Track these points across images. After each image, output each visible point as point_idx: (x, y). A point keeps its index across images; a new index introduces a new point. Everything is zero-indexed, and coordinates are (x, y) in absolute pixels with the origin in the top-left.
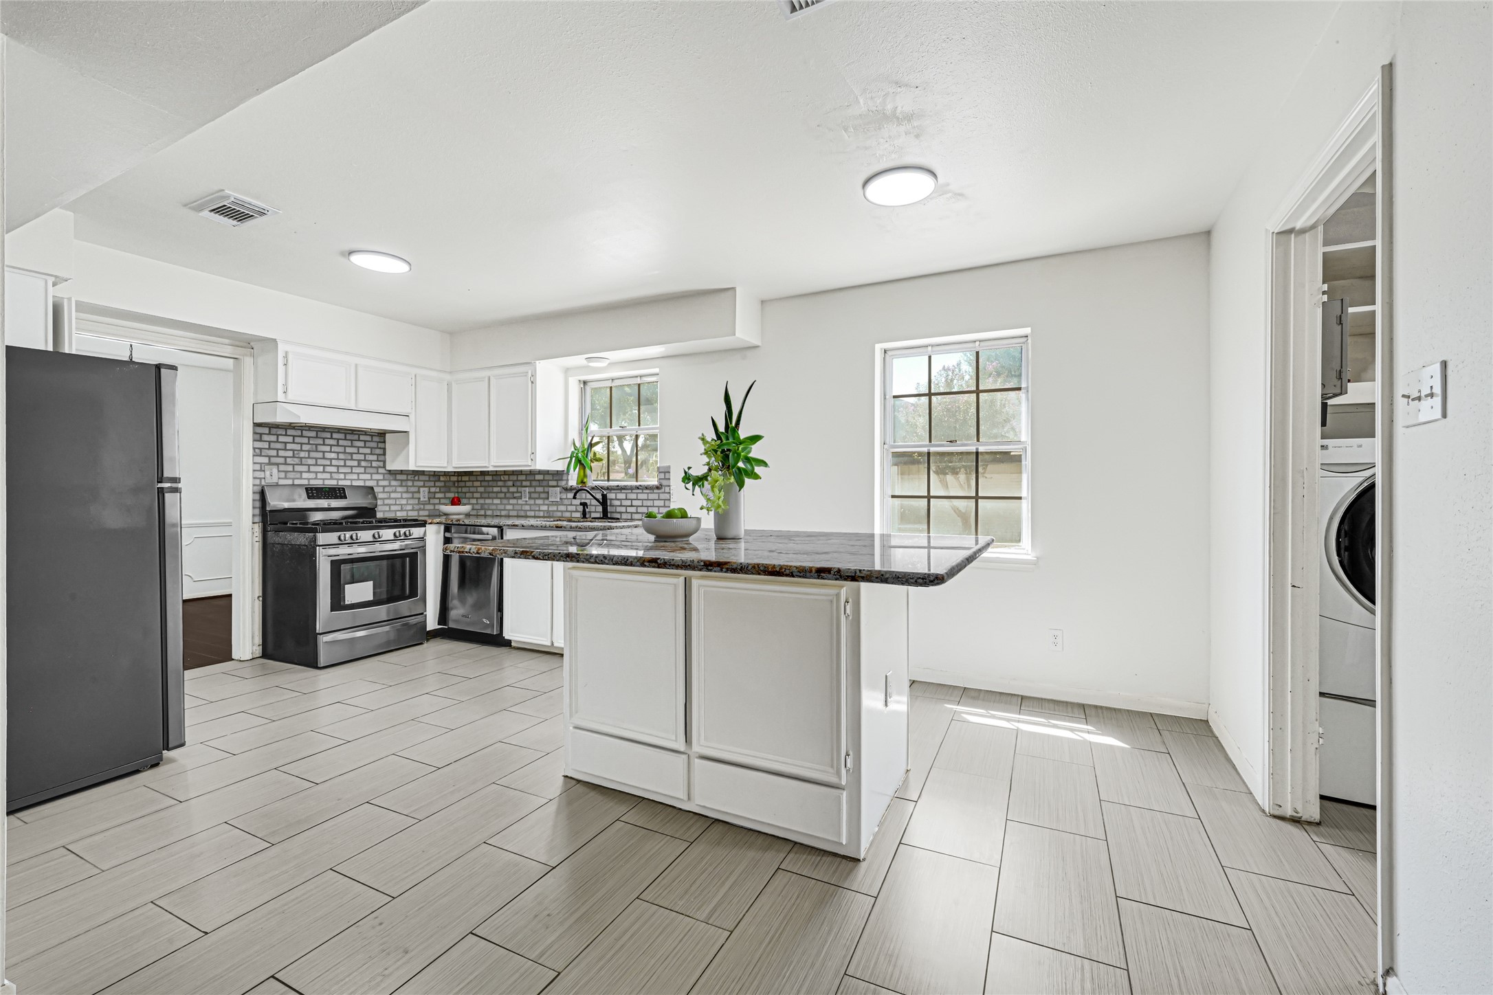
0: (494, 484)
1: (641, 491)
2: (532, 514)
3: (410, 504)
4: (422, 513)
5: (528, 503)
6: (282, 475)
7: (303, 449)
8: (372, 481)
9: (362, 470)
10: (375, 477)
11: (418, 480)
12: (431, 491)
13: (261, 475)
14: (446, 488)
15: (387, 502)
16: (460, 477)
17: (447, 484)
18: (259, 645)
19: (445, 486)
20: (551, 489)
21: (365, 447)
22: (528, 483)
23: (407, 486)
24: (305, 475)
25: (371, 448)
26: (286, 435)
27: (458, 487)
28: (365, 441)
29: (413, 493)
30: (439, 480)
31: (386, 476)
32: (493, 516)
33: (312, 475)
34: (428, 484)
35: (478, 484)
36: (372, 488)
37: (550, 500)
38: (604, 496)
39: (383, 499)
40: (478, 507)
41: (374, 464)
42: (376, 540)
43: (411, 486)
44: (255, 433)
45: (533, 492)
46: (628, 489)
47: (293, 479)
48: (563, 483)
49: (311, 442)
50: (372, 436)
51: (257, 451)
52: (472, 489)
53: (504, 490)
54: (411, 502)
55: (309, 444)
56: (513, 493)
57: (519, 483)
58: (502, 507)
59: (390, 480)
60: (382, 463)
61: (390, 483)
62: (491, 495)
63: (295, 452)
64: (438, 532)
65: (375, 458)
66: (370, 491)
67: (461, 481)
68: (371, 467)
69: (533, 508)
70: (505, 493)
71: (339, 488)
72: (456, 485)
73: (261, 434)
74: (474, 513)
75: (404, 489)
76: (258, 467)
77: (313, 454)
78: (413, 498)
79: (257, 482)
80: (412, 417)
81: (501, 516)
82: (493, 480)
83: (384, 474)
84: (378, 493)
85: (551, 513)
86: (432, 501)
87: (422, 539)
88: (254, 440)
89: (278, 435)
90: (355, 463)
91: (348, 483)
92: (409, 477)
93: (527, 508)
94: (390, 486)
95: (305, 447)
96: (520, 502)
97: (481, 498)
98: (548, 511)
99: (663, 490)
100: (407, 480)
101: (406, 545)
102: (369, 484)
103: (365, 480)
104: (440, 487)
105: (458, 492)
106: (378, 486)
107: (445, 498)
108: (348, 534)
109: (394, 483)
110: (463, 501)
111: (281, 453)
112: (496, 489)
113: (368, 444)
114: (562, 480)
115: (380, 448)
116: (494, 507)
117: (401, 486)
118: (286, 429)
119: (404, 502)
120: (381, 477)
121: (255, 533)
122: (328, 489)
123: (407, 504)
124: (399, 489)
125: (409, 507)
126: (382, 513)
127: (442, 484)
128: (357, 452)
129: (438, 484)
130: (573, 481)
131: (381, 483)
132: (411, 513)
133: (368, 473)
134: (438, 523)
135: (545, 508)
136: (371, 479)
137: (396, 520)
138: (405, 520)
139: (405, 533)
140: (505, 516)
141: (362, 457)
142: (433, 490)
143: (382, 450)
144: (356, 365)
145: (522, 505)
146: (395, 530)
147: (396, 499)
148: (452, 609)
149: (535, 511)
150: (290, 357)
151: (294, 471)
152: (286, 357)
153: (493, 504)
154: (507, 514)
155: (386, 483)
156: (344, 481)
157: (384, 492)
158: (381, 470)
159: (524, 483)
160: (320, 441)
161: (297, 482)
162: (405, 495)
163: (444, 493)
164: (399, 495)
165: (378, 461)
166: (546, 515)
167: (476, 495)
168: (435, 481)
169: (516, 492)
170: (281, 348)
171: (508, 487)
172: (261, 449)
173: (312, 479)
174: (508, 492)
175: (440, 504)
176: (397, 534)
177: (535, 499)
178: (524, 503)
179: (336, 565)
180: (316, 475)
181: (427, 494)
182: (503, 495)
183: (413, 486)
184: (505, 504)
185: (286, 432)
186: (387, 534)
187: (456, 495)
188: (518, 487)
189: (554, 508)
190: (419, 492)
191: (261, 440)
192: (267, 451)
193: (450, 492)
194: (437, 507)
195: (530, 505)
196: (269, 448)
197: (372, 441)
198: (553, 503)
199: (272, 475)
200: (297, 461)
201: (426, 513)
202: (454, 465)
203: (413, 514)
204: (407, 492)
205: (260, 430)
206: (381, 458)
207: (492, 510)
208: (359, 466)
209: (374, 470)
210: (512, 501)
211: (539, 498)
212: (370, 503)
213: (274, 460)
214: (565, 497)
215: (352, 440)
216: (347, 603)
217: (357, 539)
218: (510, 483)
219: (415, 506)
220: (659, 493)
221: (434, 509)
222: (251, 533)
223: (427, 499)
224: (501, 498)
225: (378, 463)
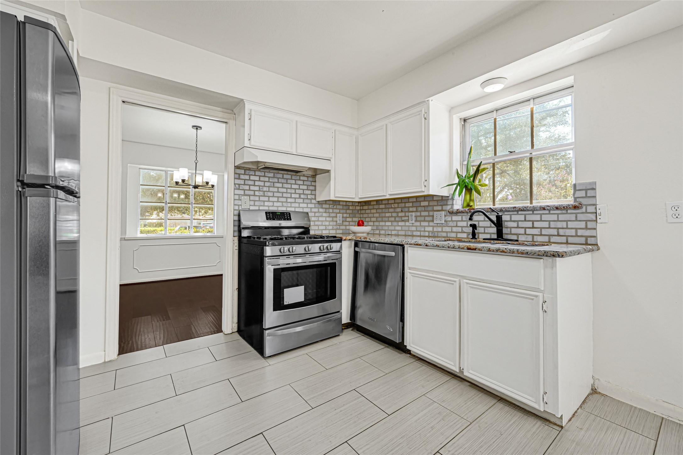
0: (387, 211)
1: (547, 212)
2: (418, 233)
3: (331, 225)
4: (338, 231)
5: (414, 225)
6: (252, 203)
7: (266, 185)
8: (307, 209)
9: (301, 201)
10: (310, 206)
11: (336, 209)
12: (344, 216)
13: (239, 203)
14: (353, 215)
15: (317, 223)
16: (362, 207)
17: (354, 212)
18: (236, 323)
19: (352, 213)
20: (435, 213)
21: (303, 185)
22: (414, 209)
23: (329, 213)
24: (266, 204)
25: (308, 186)
26: (255, 175)
27: (361, 214)
28: (304, 181)
29: (333, 217)
30: (349, 209)
31: (316, 205)
32: (385, 235)
33: (271, 204)
34: (342, 211)
35: (374, 211)
36: (307, 213)
37: (435, 222)
38: (499, 218)
39: (314, 221)
40: (375, 228)
41: (309, 197)
42: (307, 253)
43: (332, 213)
44: (235, 173)
45: (419, 216)
46: (528, 210)
47: (259, 206)
48: (448, 208)
49: (270, 181)
50: (308, 177)
51: (237, 186)
52: (370, 215)
53: (394, 215)
54: (331, 223)
55: (269, 182)
56: (402, 217)
57: (406, 210)
58: (392, 228)
59: (318, 208)
60: (314, 196)
61: (318, 210)
62: (384, 219)
63: (261, 187)
64: (350, 247)
65: (309, 192)
66: (306, 215)
67: (363, 210)
68: (307, 199)
69: (419, 229)
70: (395, 217)
71: (287, 213)
72: (359, 212)
73: (239, 174)
74: (372, 232)
75: (327, 215)
76: (237, 197)
77: (271, 189)
78: (333, 221)
79: (237, 208)
80: (332, 160)
81: (392, 235)
82: (385, 208)
83: (315, 204)
84: (311, 217)
85: (436, 233)
86: (345, 223)
87: (339, 252)
88: (235, 178)
89: (250, 175)
90: (297, 196)
91: (293, 209)
92: (331, 206)
93: (414, 228)
94: (319, 212)
95: (267, 184)
96: (407, 224)
97: (377, 221)
98: (433, 232)
99: (584, 210)
100: (329, 208)
101: (328, 257)
102: (306, 210)
103: (303, 208)
104: (349, 214)
105: (360, 218)
106: (311, 212)
107: (352, 221)
108: (286, 248)
109: (321, 210)
110: (365, 223)
111: (252, 188)
112: (387, 215)
113: (306, 183)
114: (447, 205)
115: (313, 186)
116: (386, 228)
117: (325, 212)
118: (255, 171)
119: (327, 223)
120: (313, 206)
121: (235, 244)
122: (279, 214)
123: (329, 225)
124: (324, 215)
125: (330, 227)
126: (314, 231)
127: (351, 212)
128: (298, 188)
129: (348, 211)
130: (458, 204)
131: (314, 210)
132: (331, 232)
133: (305, 203)
134: (350, 240)
135: (430, 229)
136: (307, 207)
137: (322, 237)
138: (328, 237)
139: (327, 247)
140: (395, 235)
141: (301, 192)
142: (345, 215)
143: (314, 187)
144: (297, 121)
145: (409, 226)
146: (320, 245)
147: (322, 221)
148: (359, 308)
149: (420, 231)
150: (253, 113)
151: (259, 201)
152: (250, 114)
153: (385, 226)
154: (397, 234)
155: (316, 210)
156: (290, 208)
157: (315, 216)
158: (313, 201)
159: (411, 209)
160: (276, 180)
161: (261, 208)
162: (328, 219)
163: (352, 218)
164: (324, 219)
165: (311, 194)
166: (431, 235)
167: (373, 219)
168: (346, 210)
169: (404, 217)
170: (248, 107)
171: (398, 212)
172: (239, 185)
173: (271, 206)
174: (398, 216)
175: (349, 225)
176: (322, 248)
177: (420, 221)
178: (411, 225)
179: (278, 273)
180: (273, 204)
181: (341, 218)
182: (393, 219)
183: (333, 212)
184: (395, 226)
185: (255, 174)
186: (315, 248)
187: (359, 219)
188: (405, 212)
189: (440, 229)
190: (336, 217)
191: (239, 179)
192: (243, 186)
193: (355, 217)
194: (348, 227)
195: (416, 226)
196: (244, 184)
197: (308, 181)
198: (438, 225)
199: (246, 203)
200: (261, 193)
201: (341, 232)
202: (360, 197)
203: (332, 233)
204: (329, 217)
205: (238, 171)
206: (313, 192)
207: (385, 230)
208: (300, 198)
209: (309, 201)
210: (400, 224)
211: (424, 221)
212: (306, 224)
213: (247, 192)
214: (450, 220)
215: (295, 180)
216: (285, 303)
217: (293, 252)
218: (399, 210)
219: (334, 227)
220: (576, 214)
221: (346, 229)
222: (232, 243)
223: (341, 222)
224: (391, 221)
225: (311, 196)
